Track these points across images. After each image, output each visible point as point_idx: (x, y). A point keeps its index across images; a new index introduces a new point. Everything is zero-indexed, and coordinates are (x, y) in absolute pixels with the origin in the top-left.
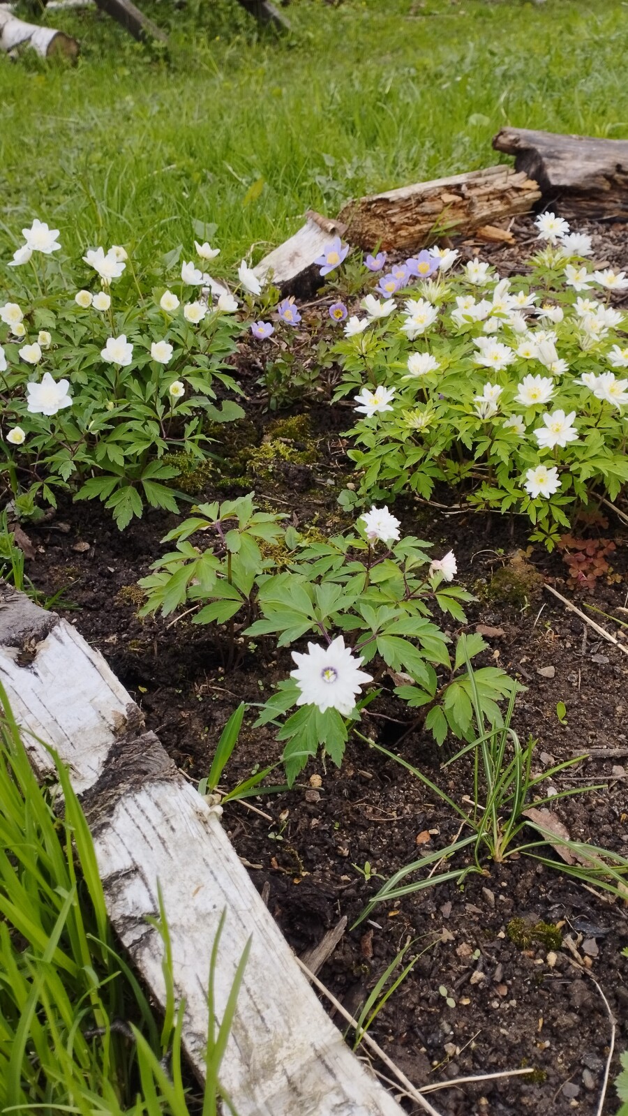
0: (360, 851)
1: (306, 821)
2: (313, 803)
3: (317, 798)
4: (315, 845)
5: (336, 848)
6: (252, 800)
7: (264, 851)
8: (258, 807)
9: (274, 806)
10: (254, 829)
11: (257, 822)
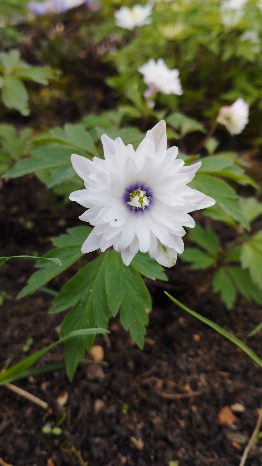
0: (156, 439)
1: (88, 404)
2: (96, 381)
3: (100, 374)
4: (102, 436)
5: (127, 439)
6: (22, 383)
7: (38, 451)
8: (30, 391)
9: (50, 388)
10: (24, 420)
11: (29, 411)
